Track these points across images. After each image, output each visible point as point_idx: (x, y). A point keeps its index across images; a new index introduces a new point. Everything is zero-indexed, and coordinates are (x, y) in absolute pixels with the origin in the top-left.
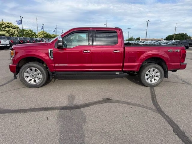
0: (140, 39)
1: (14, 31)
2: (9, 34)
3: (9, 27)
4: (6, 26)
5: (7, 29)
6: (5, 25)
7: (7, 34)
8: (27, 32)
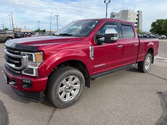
0: (46, 31)
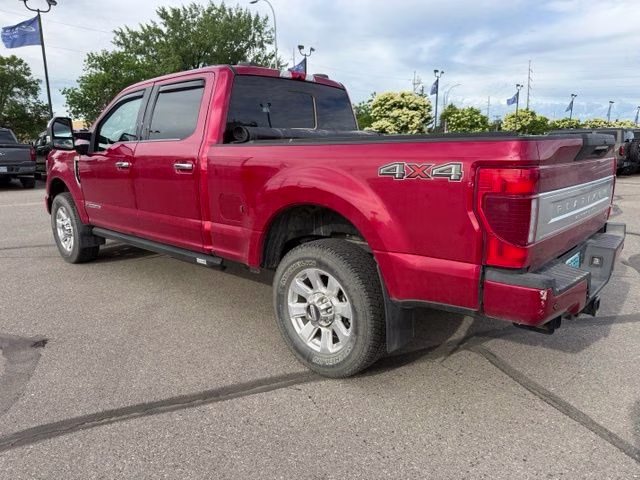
1: (412, 117)
2: (397, 125)
3: (401, 107)
4: (394, 105)
5: (396, 112)
6: (391, 102)
7: (393, 126)
8: (458, 118)
